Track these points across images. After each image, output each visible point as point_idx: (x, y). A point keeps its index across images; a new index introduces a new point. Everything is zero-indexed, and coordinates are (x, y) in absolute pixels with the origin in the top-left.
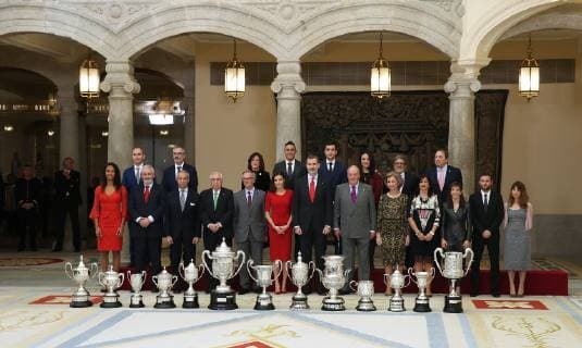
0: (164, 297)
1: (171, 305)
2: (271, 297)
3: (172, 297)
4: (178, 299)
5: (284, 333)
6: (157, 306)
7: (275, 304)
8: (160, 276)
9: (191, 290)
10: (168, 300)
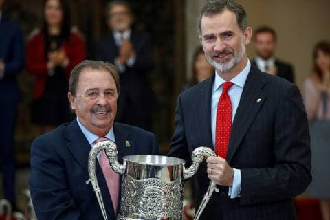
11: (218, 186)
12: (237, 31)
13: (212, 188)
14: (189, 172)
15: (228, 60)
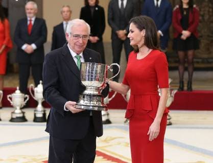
0: (18, 113)
1: (23, 119)
2: (108, 114)
3: (23, 113)
4: (29, 114)
5: (119, 144)
6: (12, 120)
7: (111, 120)
8: (13, 95)
9: (40, 107)
10: (21, 115)
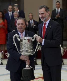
11: (39, 43)
12: (45, 13)
13: (38, 43)
14: (33, 40)
15: (43, 19)
